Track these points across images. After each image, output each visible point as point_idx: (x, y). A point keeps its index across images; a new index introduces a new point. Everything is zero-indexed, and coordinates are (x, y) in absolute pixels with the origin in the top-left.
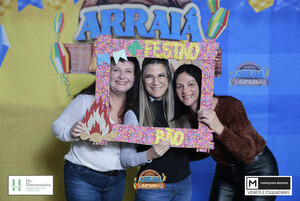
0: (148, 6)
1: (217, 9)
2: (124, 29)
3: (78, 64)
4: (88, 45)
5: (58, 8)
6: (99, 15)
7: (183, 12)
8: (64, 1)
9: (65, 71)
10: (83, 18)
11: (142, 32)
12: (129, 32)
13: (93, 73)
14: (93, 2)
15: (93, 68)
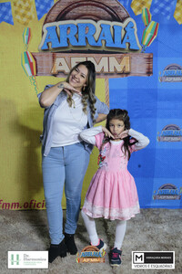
0: (96, 21)
1: (149, 22)
2: (78, 40)
3: (42, 69)
4: (50, 54)
5: (25, 24)
6: (58, 29)
7: (123, 25)
8: (30, 18)
9: (33, 74)
10: (45, 32)
11: (92, 42)
12: (82, 42)
13: (55, 75)
14: (53, 19)
15: (54, 71)
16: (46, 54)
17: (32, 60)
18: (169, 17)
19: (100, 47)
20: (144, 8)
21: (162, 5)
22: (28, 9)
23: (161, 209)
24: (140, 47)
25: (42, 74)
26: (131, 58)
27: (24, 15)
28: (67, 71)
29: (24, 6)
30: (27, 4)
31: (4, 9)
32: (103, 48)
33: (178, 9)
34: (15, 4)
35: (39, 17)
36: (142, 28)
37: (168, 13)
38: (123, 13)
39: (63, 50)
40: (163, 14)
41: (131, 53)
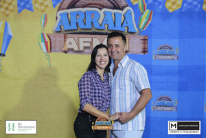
0: (100, 9)
1: (145, 10)
2: (85, 24)
3: (55, 47)
4: (62, 35)
5: (43, 11)
6: (69, 15)
7: (123, 12)
8: (47, 6)
9: (47, 50)
10: (59, 17)
11: (97, 26)
12: (89, 26)
13: (66, 52)
14: (65, 7)
15: (65, 48)
16: (58, 34)
17: (47, 39)
18: (161, 7)
19: (103, 30)
24: (137, 30)
25: (55, 51)
26: (129, 39)
27: (42, 4)
28: (76, 48)
32: (106, 31)
35: (54, 6)
36: (138, 16)
37: (160, 3)
39: (73, 32)
40: (156, 4)
41: (129, 35)
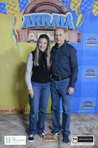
0: (51, 13)
2: (41, 23)
3: (22, 38)
4: (26, 30)
5: (13, 14)
7: (65, 16)
8: (16, 11)
10: (24, 19)
11: (49, 25)
13: (29, 42)
14: (28, 12)
15: (29, 40)
16: (24, 30)
17: (17, 34)
18: (89, 12)
19: (52, 27)
20: (76, 7)
21: (86, 6)
22: (15, 6)
23: (84, 114)
24: (74, 27)
25: (22, 41)
26: (69, 33)
27: (12, 10)
29: (13, 5)
30: (14, 4)
31: (2, 6)
32: (55, 28)
33: (94, 8)
34: (8, 4)
35: (21, 11)
36: (75, 18)
38: (65, 10)
39: (33, 29)
40: (87, 10)
41: (69, 31)
